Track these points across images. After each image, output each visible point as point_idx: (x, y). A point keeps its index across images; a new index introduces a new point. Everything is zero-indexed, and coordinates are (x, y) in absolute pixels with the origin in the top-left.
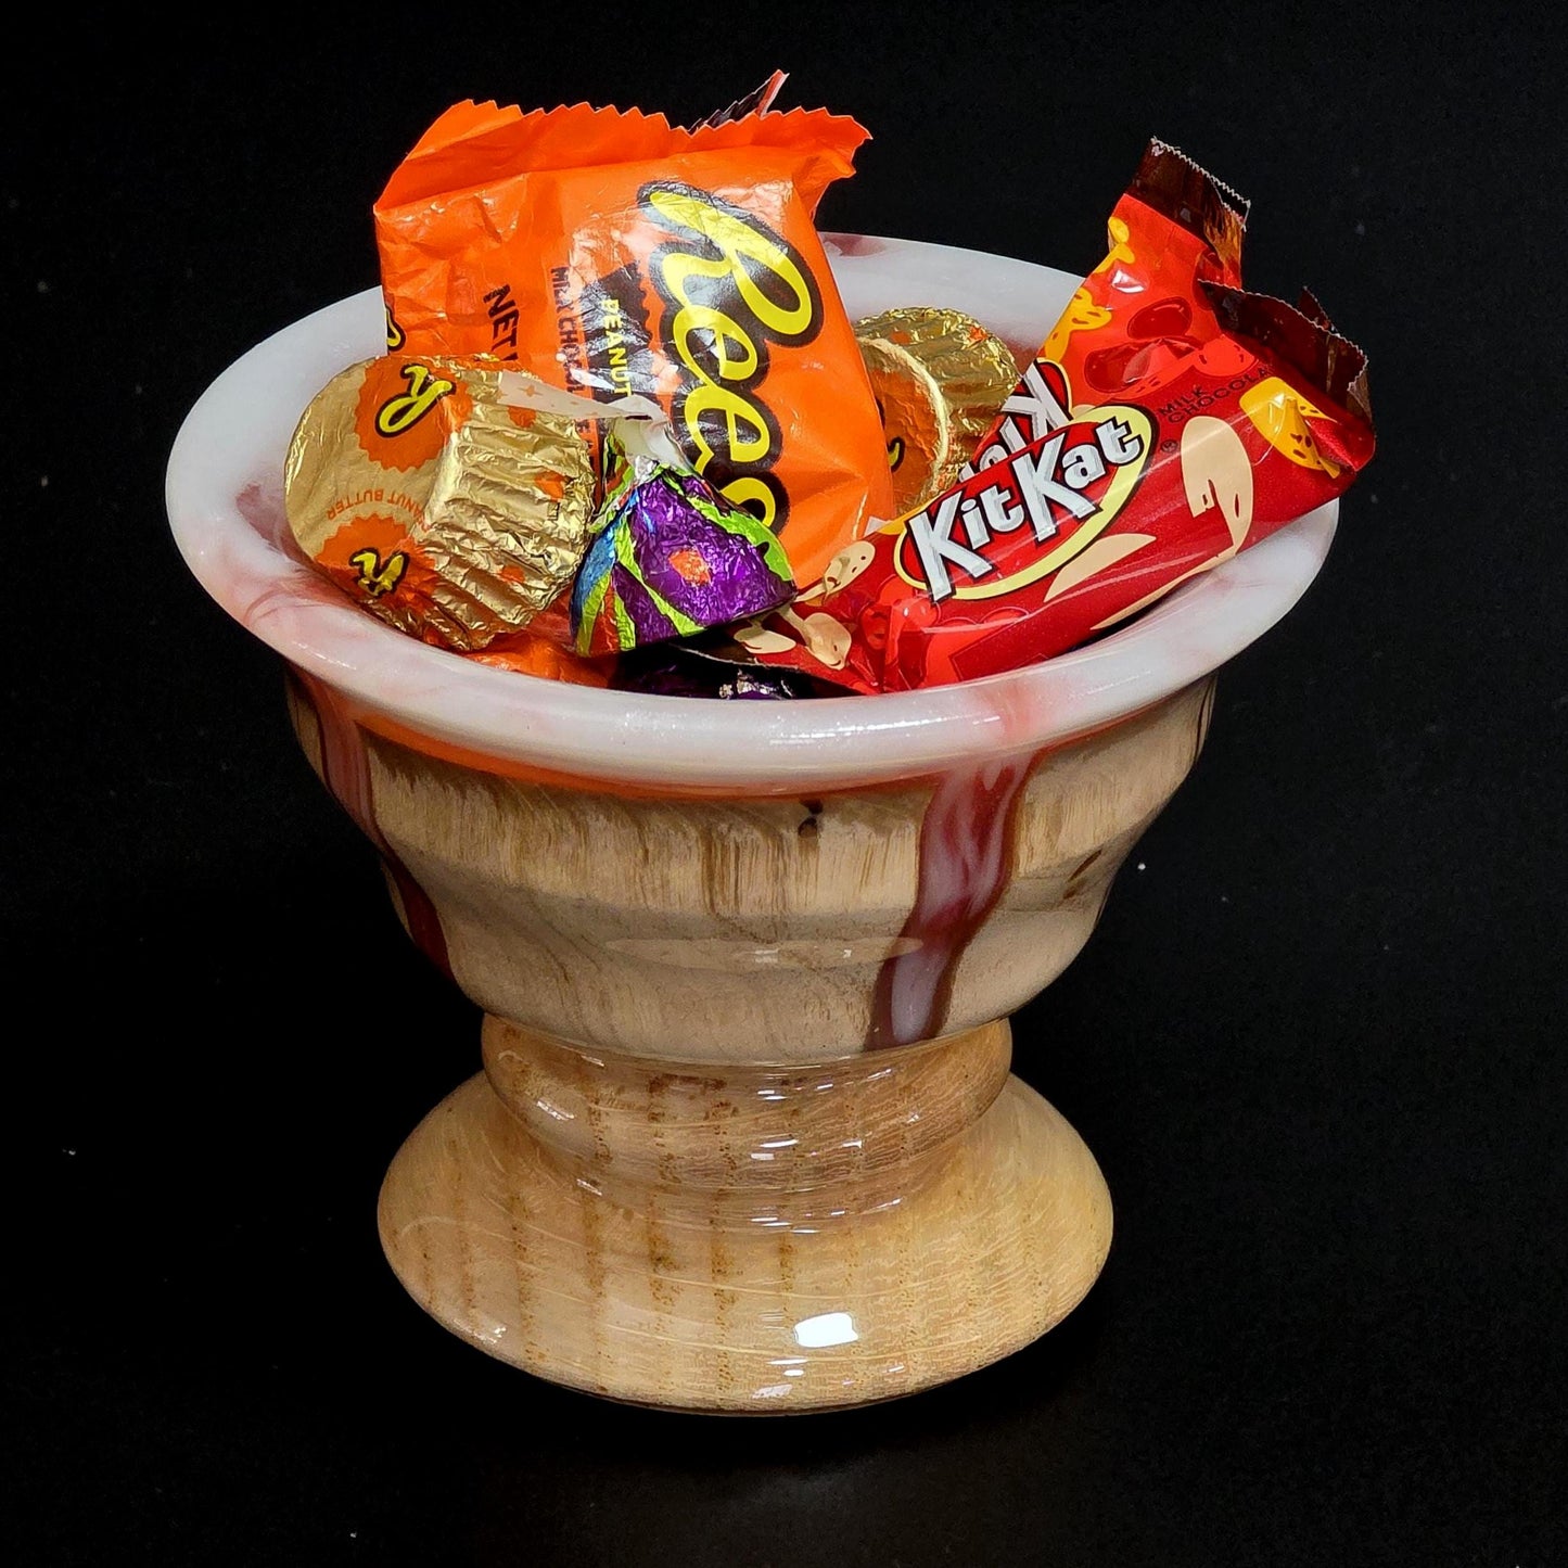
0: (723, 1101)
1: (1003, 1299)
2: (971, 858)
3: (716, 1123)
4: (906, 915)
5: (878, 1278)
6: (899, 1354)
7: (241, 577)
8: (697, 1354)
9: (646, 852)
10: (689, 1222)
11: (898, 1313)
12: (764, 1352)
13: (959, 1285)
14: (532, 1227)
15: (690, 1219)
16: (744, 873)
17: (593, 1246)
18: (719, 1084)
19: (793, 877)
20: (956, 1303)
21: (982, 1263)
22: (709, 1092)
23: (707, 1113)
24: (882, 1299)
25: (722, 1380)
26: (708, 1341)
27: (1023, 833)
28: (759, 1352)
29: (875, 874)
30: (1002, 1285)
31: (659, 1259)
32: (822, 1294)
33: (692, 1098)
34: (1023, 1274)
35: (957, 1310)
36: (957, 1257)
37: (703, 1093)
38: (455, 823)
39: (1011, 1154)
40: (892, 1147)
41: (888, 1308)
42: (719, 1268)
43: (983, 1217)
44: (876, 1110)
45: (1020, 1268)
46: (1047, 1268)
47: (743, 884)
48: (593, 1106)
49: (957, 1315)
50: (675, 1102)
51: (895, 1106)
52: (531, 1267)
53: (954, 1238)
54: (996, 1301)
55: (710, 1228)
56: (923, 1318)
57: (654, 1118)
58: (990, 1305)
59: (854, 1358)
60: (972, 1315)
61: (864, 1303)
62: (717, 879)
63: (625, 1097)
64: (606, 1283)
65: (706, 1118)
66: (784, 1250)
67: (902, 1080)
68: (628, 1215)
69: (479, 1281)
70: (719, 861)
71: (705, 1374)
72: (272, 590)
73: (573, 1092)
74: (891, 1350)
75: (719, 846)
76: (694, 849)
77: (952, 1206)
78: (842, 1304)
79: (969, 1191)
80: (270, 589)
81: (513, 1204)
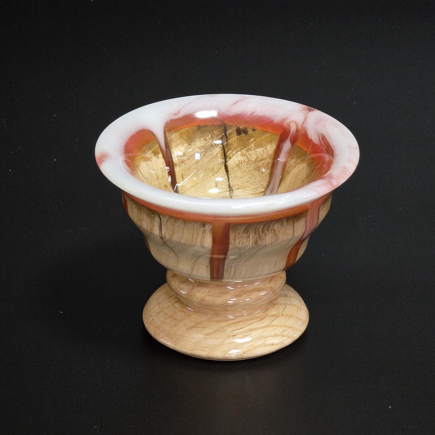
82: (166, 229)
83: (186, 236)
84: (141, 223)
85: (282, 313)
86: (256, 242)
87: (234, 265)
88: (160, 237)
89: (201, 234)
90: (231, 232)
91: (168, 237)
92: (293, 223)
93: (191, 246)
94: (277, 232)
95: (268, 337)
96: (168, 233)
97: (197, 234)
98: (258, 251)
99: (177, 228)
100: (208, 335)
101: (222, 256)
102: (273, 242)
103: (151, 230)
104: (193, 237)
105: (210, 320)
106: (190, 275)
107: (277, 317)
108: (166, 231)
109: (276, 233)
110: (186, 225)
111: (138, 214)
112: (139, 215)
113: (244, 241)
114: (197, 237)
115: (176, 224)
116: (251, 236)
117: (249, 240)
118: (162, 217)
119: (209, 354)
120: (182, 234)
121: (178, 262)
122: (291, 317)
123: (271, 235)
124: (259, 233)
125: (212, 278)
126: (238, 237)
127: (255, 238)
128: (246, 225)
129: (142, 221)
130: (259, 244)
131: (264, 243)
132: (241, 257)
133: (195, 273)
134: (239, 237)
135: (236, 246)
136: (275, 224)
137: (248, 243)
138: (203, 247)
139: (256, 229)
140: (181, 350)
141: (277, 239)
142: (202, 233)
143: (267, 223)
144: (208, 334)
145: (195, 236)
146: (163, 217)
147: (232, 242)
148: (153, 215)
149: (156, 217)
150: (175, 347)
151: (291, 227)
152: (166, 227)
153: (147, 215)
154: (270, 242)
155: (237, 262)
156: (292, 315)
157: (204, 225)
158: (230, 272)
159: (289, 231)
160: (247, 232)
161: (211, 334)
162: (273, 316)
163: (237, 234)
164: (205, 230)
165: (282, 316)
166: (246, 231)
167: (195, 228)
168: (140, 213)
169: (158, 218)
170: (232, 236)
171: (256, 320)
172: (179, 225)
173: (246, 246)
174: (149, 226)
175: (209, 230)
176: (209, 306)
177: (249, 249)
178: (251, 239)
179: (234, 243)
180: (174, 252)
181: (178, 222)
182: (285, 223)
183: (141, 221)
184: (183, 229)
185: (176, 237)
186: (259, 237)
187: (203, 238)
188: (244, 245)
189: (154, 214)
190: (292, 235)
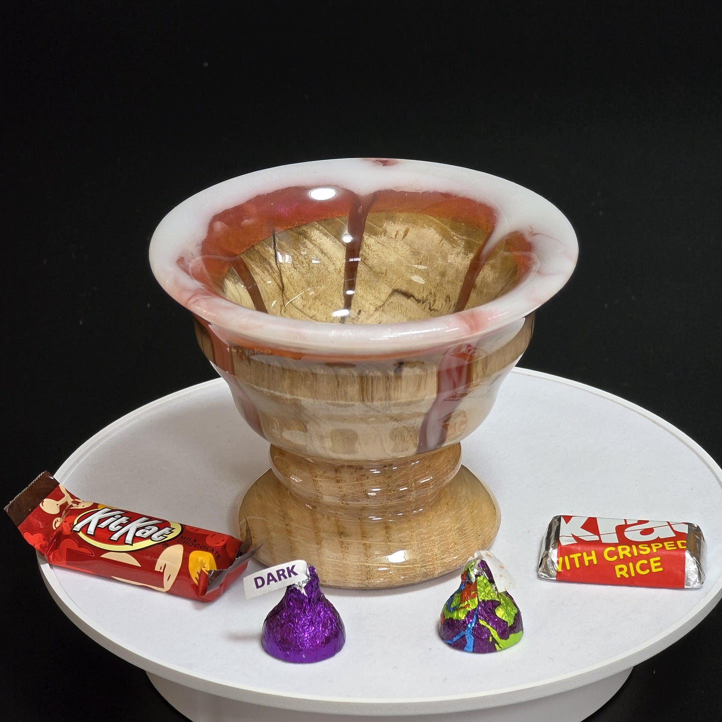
0: (363, 474)
1: (467, 541)
2: (456, 379)
3: (361, 482)
4: (433, 401)
5: (422, 536)
6: (431, 563)
7: (183, 289)
8: (358, 567)
9: (338, 382)
10: (351, 519)
11: (430, 548)
12: (383, 565)
13: (451, 537)
14: (293, 524)
15: (351, 518)
16: (375, 388)
17: (317, 530)
18: (361, 468)
19: (393, 388)
20: (451, 543)
21: (458, 529)
22: (358, 470)
23: (357, 479)
24: (424, 543)
25: (368, 576)
26: (362, 562)
27: (474, 369)
28: (381, 565)
29: (422, 386)
30: (466, 536)
31: (342, 533)
32: (402, 543)
33: (351, 474)
34: (473, 532)
35: (451, 546)
36: (449, 527)
37: (355, 472)
38: (266, 375)
39: (464, 489)
40: (425, 488)
41: (426, 546)
42: (364, 535)
43: (457, 512)
44: (418, 475)
45: (472, 530)
46: (482, 529)
47: (375, 393)
48: (315, 479)
49: (451, 548)
50: (345, 475)
51: (425, 473)
52: (294, 539)
53: (447, 520)
54: (464, 542)
55: (359, 521)
56: (439, 550)
57: (338, 481)
58: (462, 544)
59: (416, 565)
60: (457, 548)
61: (418, 545)
62: (365, 392)
63: (326, 475)
64: (323, 543)
65: (357, 481)
66: (387, 528)
67: (427, 464)
68: (329, 518)
69: (275, 545)
70: (365, 384)
71: (362, 574)
72: (196, 293)
73: (306, 474)
74: (428, 562)
75: (366, 379)
76: (356, 380)
77: (445, 509)
78: (410, 546)
79: (451, 503)
80: (195, 293)
81: (285, 516)
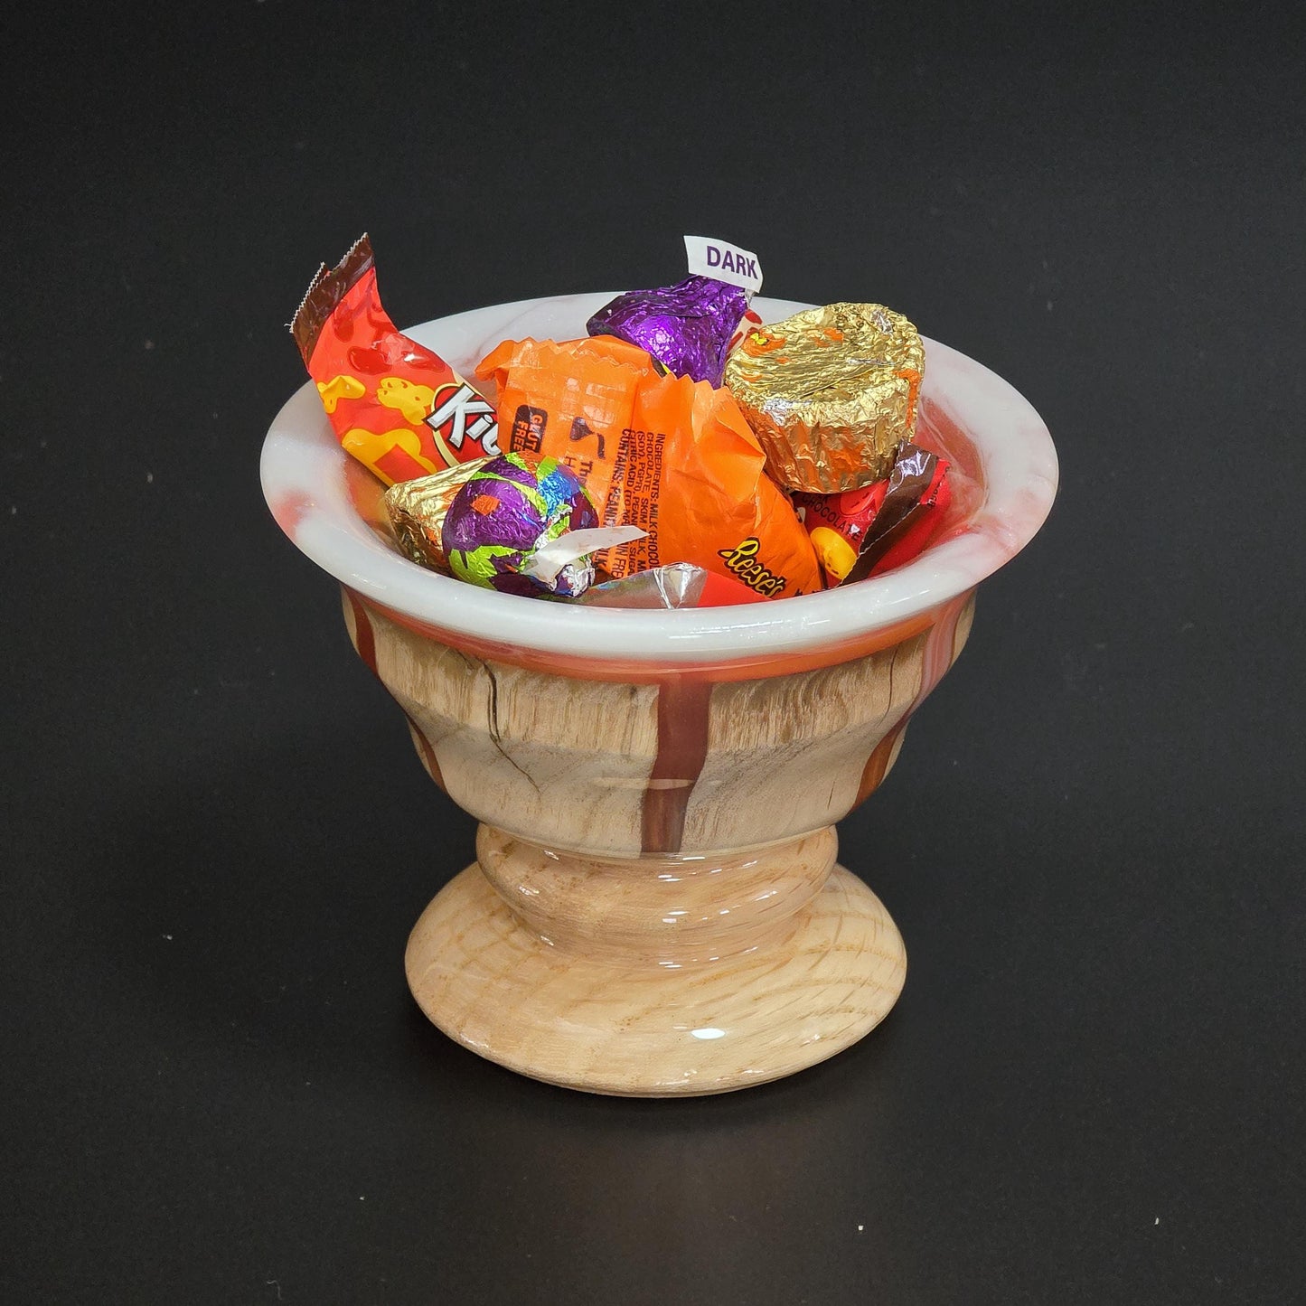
82: (512, 711)
83: (574, 728)
84: (427, 696)
85: (835, 940)
86: (787, 734)
87: (714, 808)
88: (492, 736)
89: (622, 718)
90: (713, 709)
91: (516, 734)
92: (890, 668)
93: (590, 757)
94: (845, 701)
95: (808, 1015)
96: (517, 722)
97: (611, 719)
98: (790, 760)
99: (549, 707)
100: (628, 1024)
101: (683, 783)
102: (835, 730)
103: (462, 715)
104: (597, 731)
105: (628, 978)
106: (579, 845)
107: (823, 957)
108: (512, 716)
109: (843, 704)
110: (577, 695)
111: (416, 670)
112: (420, 674)
113: (753, 732)
114: (611, 731)
115: (546, 695)
116: (772, 716)
117: (766, 728)
118: (498, 676)
119: (638, 1080)
120: (563, 723)
121: (541, 809)
122: (863, 954)
123: (828, 709)
124: (795, 705)
125: (647, 849)
126: (734, 721)
127: (785, 722)
128: (760, 684)
129: (429, 690)
130: (794, 738)
131: (810, 736)
132: (738, 782)
133: (593, 837)
134: (737, 720)
135: (728, 750)
136: (842, 674)
137: (762, 738)
138: (627, 758)
139: (787, 692)
140: (552, 1072)
141: (846, 719)
142: (625, 717)
143: (819, 675)
144: (629, 1021)
145: (604, 728)
146: (504, 676)
147: (718, 740)
148: (469, 672)
149: (478, 677)
150: (530, 1066)
151: (884, 681)
152: (513, 704)
153: (446, 671)
154: (825, 732)
155: (726, 797)
156: (863, 946)
157: (633, 692)
158: (702, 829)
159: (880, 696)
160: (761, 706)
161: (638, 1019)
162: (812, 951)
163: (731, 712)
164: (637, 707)
165: (838, 950)
166: (759, 701)
167: (606, 702)
168: (424, 666)
169: (487, 678)
170: (716, 718)
171: (765, 969)
172: (556, 694)
173: (758, 748)
174: (453, 704)
175: (649, 705)
176: (628, 934)
177: (765, 757)
178: (772, 725)
179: (723, 739)
180: (530, 778)
181: (551, 688)
182: (869, 669)
183: (426, 689)
184: (568, 705)
185: (543, 735)
186: (796, 717)
187: (629, 732)
188: (752, 746)
189: (471, 667)
190: (887, 705)
